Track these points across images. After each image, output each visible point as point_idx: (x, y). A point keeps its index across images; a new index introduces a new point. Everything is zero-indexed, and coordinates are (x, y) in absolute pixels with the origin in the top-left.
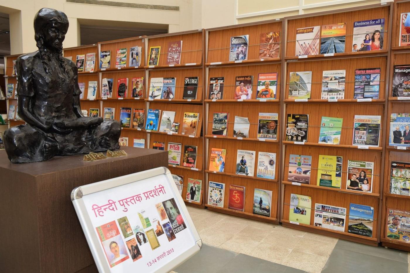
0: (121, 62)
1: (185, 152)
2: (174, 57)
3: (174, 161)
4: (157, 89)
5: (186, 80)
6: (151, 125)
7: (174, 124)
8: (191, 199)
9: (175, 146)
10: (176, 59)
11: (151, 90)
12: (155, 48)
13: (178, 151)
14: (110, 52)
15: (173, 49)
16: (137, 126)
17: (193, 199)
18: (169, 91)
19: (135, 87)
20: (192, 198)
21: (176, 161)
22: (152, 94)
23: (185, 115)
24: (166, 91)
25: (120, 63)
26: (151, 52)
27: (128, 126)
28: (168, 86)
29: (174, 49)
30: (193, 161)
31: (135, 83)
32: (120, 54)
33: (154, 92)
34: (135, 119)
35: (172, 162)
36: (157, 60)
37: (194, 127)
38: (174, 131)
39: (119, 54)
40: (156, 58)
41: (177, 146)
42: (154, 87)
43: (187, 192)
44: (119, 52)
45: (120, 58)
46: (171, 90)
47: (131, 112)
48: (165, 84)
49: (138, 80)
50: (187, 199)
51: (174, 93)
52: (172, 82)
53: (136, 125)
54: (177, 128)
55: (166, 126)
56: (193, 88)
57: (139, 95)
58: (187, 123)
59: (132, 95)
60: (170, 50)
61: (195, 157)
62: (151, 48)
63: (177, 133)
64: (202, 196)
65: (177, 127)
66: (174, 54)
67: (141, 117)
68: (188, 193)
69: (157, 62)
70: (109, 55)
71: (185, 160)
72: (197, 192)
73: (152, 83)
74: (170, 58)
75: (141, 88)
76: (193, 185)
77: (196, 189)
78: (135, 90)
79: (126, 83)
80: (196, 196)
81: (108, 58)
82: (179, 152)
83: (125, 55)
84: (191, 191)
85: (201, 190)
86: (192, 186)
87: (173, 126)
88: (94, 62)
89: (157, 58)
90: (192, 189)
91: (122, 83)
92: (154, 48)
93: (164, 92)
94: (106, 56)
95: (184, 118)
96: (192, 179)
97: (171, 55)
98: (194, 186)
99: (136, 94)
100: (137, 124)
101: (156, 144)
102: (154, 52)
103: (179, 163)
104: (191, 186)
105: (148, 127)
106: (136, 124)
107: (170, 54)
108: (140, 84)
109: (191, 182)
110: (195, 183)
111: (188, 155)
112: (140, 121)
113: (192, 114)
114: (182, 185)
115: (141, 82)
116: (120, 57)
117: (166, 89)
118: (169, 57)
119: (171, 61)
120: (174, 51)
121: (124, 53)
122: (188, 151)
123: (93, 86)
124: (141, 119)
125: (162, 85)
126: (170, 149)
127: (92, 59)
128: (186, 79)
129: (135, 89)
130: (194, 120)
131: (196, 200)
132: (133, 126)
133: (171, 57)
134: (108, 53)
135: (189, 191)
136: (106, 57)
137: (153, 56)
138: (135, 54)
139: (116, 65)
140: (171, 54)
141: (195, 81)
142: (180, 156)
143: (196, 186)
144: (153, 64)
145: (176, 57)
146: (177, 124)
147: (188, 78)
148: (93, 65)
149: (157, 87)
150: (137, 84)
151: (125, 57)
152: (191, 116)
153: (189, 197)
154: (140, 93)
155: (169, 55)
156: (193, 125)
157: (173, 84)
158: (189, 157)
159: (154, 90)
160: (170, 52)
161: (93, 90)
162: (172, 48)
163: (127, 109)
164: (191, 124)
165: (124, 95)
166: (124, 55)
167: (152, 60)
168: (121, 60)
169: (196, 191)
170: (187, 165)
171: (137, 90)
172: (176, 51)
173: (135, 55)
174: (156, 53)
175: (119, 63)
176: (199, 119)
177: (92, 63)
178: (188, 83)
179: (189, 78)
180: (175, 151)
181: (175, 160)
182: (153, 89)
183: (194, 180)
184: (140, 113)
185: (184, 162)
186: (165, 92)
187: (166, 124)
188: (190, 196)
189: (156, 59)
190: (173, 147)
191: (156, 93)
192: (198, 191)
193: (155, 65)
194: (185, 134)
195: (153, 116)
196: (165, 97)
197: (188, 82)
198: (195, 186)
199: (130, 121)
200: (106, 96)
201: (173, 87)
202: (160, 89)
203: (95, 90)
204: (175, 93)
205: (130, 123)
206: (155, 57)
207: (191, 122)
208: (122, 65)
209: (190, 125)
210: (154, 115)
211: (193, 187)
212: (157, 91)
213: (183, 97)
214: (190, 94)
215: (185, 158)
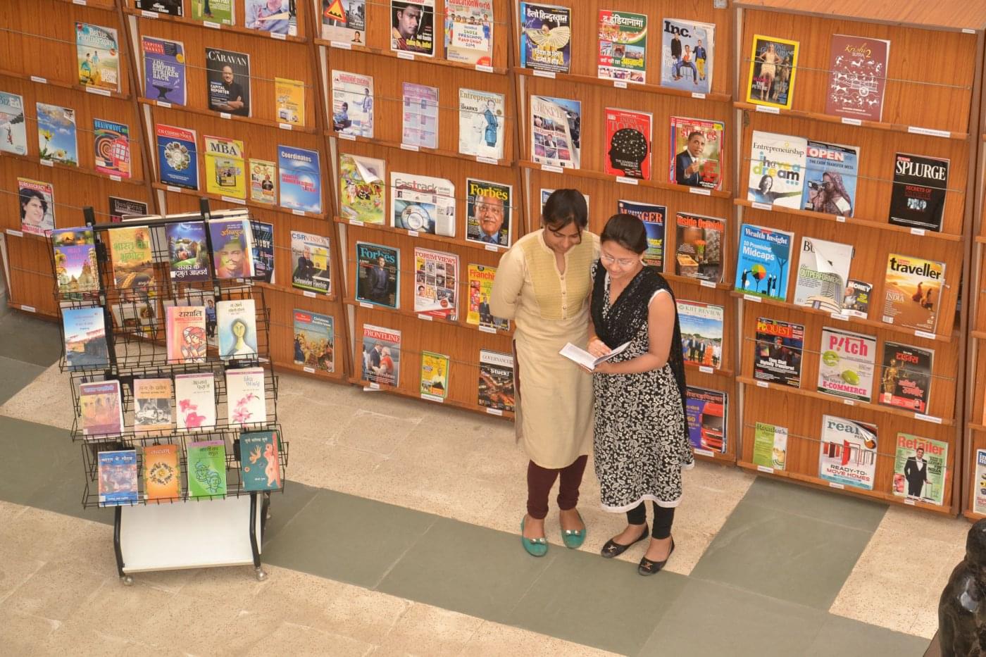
0: (620, 59)
1: (887, 363)
2: (858, 91)
3: (847, 385)
4: (780, 171)
5: (902, 165)
6: (757, 276)
7: (852, 285)
8: (910, 493)
9: (851, 342)
10: (865, 98)
11: (755, 172)
12: (774, 43)
13: (863, 357)
14: (568, 14)
15: (854, 63)
16: (697, 269)
17: (918, 494)
18: (832, 185)
19: (685, 148)
20: (915, 489)
21: (858, 387)
22: (762, 185)
23: (889, 264)
24: (818, 183)
25: (618, 62)
26: (758, 54)
27: (659, 264)
28: (826, 168)
29: (859, 65)
30: (918, 392)
31: (687, 137)
32: (614, 27)
33: (769, 179)
34: (686, 247)
35: (840, 388)
36: (788, 85)
37: (928, 305)
38: (853, 308)
39: (611, 29)
40: (781, 80)
41: (858, 343)
42: (769, 163)
43: (894, 473)
44: (612, 22)
45: (616, 43)
46: (841, 184)
47: (663, 219)
48: (814, 162)
49: (697, 128)
50: (896, 494)
51: (853, 198)
52: (842, 159)
53: (692, 267)
54: (863, 299)
55: (819, 289)
56: (929, 191)
57: (704, 176)
58: (901, 289)
59: (672, 174)
60: (838, 62)
61: (927, 380)
62: (757, 37)
63: (864, 315)
64: (950, 487)
65: (864, 296)
66: (856, 79)
67: (711, 243)
68: (896, 477)
69: (787, 92)
70: (562, 24)
71: (889, 386)
72: (929, 476)
73: (761, 147)
74: (840, 91)
75: (711, 156)
76: (914, 454)
77: (928, 466)
78: (685, 161)
79: (647, 131)
80: (929, 485)
81: (561, 36)
82: (869, 362)
83: (639, 37)
84: (909, 471)
85: (944, 471)
86: (912, 456)
87: (848, 293)
88: (486, 29)
89: (788, 82)
90: (911, 463)
91: (625, 126)
92: (769, 42)
93: (810, 185)
94: (552, 25)
95: (889, 271)
96: (909, 437)
97: (843, 82)
98: (920, 458)
99: (694, 175)
100: (697, 265)
101: (769, 328)
102: (770, 56)
103: (868, 395)
104: (906, 457)
105: (747, 283)
106: (692, 263)
107: (840, 76)
108: (706, 143)
109: (908, 444)
110: (922, 449)
111: (901, 372)
112: (705, 255)
113: (920, 263)
114: (875, 450)
115: (710, 137)
116: (615, 40)
117: (817, 177)
118: (838, 88)
119: (845, 101)
120: (856, 68)
121: (632, 30)
122: (899, 362)
123: (484, 109)
124: (711, 251)
125: (802, 161)
126: (831, 348)
127: (477, 17)
128: (899, 158)
129: (685, 154)
130: (928, 282)
131: (929, 496)
132: (678, 268)
133: (844, 89)
134: (560, 18)
135: (903, 469)
136: (550, 28)
137: (769, 68)
138: (692, 49)
139: (600, 67)
140: (845, 76)
141: (936, 171)
142: (871, 372)
143: (926, 457)
144: (771, 96)
145: (864, 90)
146: (862, 288)
147: (909, 160)
148: (485, 41)
149: (780, 165)
150: (693, 140)
151: (641, 43)
152: (917, 270)
153: (903, 487)
154: (709, 172)
155: (835, 79)
156: (924, 297)
157: (846, 167)
158: (904, 379)
159: (767, 173)
160: (839, 69)
161: (486, 124)
162: (849, 57)
163: (649, 212)
164: (916, 292)
165: (639, 168)
166: (634, 36)
167: (763, 84)
168: (620, 51)
169: (927, 471)
170: (897, 401)
171: (694, 159)
172: (867, 72)
173: (688, 51)
174: (781, 60)
175: (611, 61)
176: (945, 283)
177: (481, 33)
178: (910, 173)
179: (914, 160)
180: (851, 355)
181: (852, 382)
182: (765, 169)
183: (918, 441)
184: (706, 230)
185: (883, 391)
186: (815, 186)
187: (821, 281)
188: (906, 484)
189: (784, 84)
190: (844, 344)
191: (779, 185)
192: (937, 471)
193: (778, 101)
194: (895, 323)
195: (766, 252)
196: (819, 202)
197: (907, 170)
198: (924, 458)
199: (662, 249)
200: (557, 161)
201: (848, 177)
202: (793, 174)
203: (493, 125)
204: (857, 196)
205: (662, 255)
206: (776, 74)
207: (917, 287)
208: (630, 71)
209: (911, 296)
210: (769, 250)
211: (914, 458)
212: (784, 177)
213: (892, 214)
214: (918, 208)
215: (887, 381)
